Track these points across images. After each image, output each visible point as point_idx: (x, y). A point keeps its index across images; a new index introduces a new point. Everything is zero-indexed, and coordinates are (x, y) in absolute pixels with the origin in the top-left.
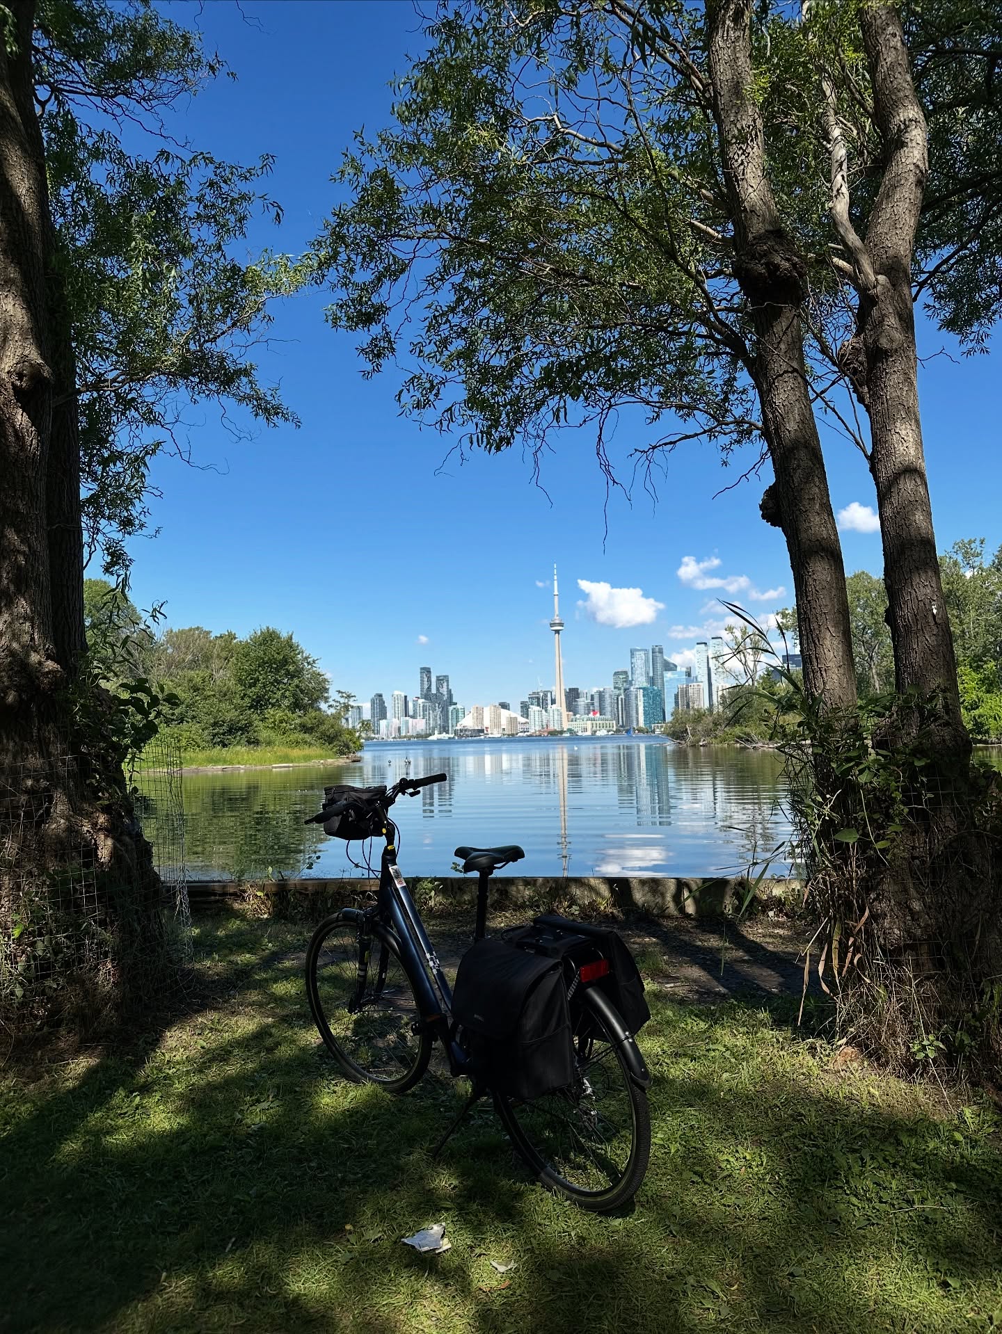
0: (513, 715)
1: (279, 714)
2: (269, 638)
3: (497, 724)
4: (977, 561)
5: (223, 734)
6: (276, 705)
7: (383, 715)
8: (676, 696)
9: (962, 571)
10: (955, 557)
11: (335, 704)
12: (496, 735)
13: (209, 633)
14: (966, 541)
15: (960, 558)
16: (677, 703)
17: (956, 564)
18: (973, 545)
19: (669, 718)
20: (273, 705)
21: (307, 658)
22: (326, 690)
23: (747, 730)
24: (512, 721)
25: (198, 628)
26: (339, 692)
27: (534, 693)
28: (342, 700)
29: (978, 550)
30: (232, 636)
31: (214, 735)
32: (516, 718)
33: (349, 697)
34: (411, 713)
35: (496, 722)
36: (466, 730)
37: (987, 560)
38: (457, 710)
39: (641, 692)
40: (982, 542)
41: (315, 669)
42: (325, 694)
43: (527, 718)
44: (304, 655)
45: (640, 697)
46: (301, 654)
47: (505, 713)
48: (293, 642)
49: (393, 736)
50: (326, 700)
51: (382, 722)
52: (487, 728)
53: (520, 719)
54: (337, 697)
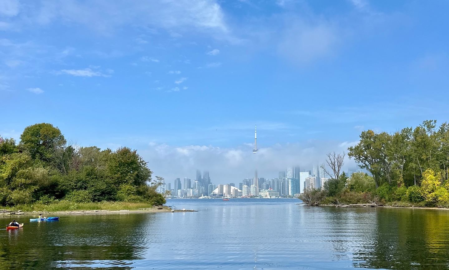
0: (236, 189)
1: (128, 187)
2: (125, 152)
3: (229, 192)
4: (432, 130)
5: (99, 196)
6: (126, 182)
7: (180, 188)
8: (305, 182)
9: (427, 133)
10: (424, 127)
11: (154, 182)
12: (229, 197)
13: (99, 149)
14: (429, 121)
15: (426, 128)
16: (305, 185)
17: (424, 130)
18: (431, 123)
19: (302, 191)
20: (125, 182)
21: (143, 161)
22: (150, 176)
23: (336, 198)
24: (236, 191)
25: (95, 147)
26: (157, 177)
27: (245, 180)
28: (158, 181)
29: (434, 125)
30: (109, 151)
31: (95, 196)
33: (161, 179)
34: (192, 187)
35: (228, 191)
36: (216, 195)
37: (437, 129)
38: (212, 186)
39: (290, 180)
40: (435, 122)
41: (146, 167)
42: (150, 178)
43: (242, 190)
44: (141, 160)
45: (290, 182)
46: (139, 160)
47: (232, 188)
48: (136, 154)
49: (184, 197)
50: (150, 180)
51: (179, 191)
52: (225, 194)
53: (239, 190)
54: (156, 179)
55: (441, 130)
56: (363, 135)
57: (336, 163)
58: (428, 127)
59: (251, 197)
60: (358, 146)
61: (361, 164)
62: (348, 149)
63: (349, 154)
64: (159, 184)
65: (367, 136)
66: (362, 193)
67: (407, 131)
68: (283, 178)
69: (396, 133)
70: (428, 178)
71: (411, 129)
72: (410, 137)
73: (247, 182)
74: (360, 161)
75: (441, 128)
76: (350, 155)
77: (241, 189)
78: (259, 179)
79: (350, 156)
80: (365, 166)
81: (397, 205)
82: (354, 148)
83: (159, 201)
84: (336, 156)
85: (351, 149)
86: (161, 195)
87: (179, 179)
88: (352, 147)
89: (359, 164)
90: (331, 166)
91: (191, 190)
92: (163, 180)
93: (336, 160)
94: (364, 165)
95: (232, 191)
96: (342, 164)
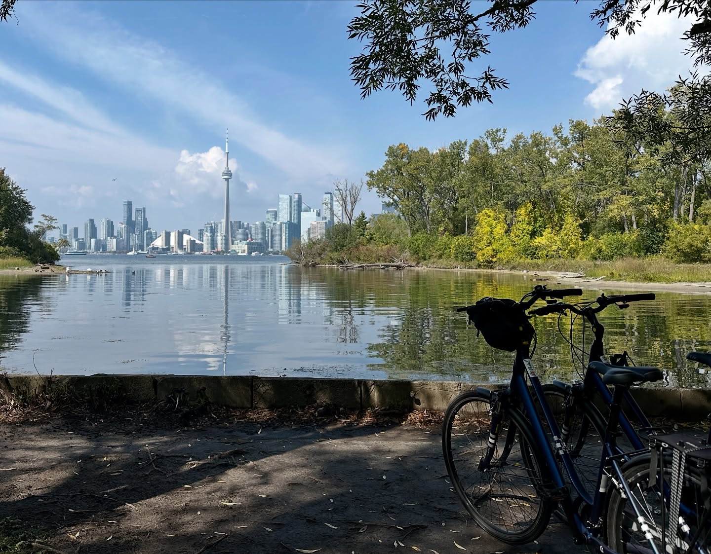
0: (193, 239)
4: (500, 145)
7: (94, 235)
8: (309, 229)
9: (490, 151)
10: (486, 140)
11: (39, 224)
12: (180, 252)
14: (494, 130)
15: (489, 142)
16: (309, 234)
17: (486, 145)
18: (499, 133)
22: (30, 214)
23: (343, 255)
24: (193, 243)
26: (43, 215)
27: (208, 224)
28: (46, 222)
29: (502, 137)
32: (195, 241)
33: (52, 219)
34: (115, 234)
35: (179, 244)
36: (157, 248)
37: (507, 144)
38: (150, 234)
39: (284, 226)
40: (505, 131)
41: (22, 198)
42: (30, 217)
43: (203, 241)
44: (14, 186)
45: (284, 229)
46: (11, 186)
47: (186, 238)
48: (5, 175)
49: (101, 251)
50: (30, 221)
51: (93, 240)
52: (173, 247)
53: (197, 242)
54: (42, 219)
55: (513, 145)
56: (392, 152)
57: (349, 198)
58: (493, 140)
59: (218, 253)
60: (382, 170)
61: (387, 200)
62: (367, 174)
63: (368, 183)
64: (48, 227)
65: (396, 154)
66: (384, 247)
67: (459, 147)
68: (274, 222)
69: (440, 150)
70: (484, 223)
71: (466, 143)
72: (463, 157)
73: (211, 227)
74: (386, 195)
75: (513, 142)
76: (370, 184)
77: (201, 239)
78: (233, 222)
79: (370, 186)
80: (393, 204)
81: (435, 266)
82: (376, 172)
83: (49, 256)
84: (349, 187)
85: (371, 175)
86: (50, 246)
87: (92, 221)
88: (373, 171)
89: (384, 200)
90: (341, 202)
91: (115, 240)
92: (56, 221)
93: (348, 192)
94: (392, 201)
95: (185, 243)
96: (358, 199)
